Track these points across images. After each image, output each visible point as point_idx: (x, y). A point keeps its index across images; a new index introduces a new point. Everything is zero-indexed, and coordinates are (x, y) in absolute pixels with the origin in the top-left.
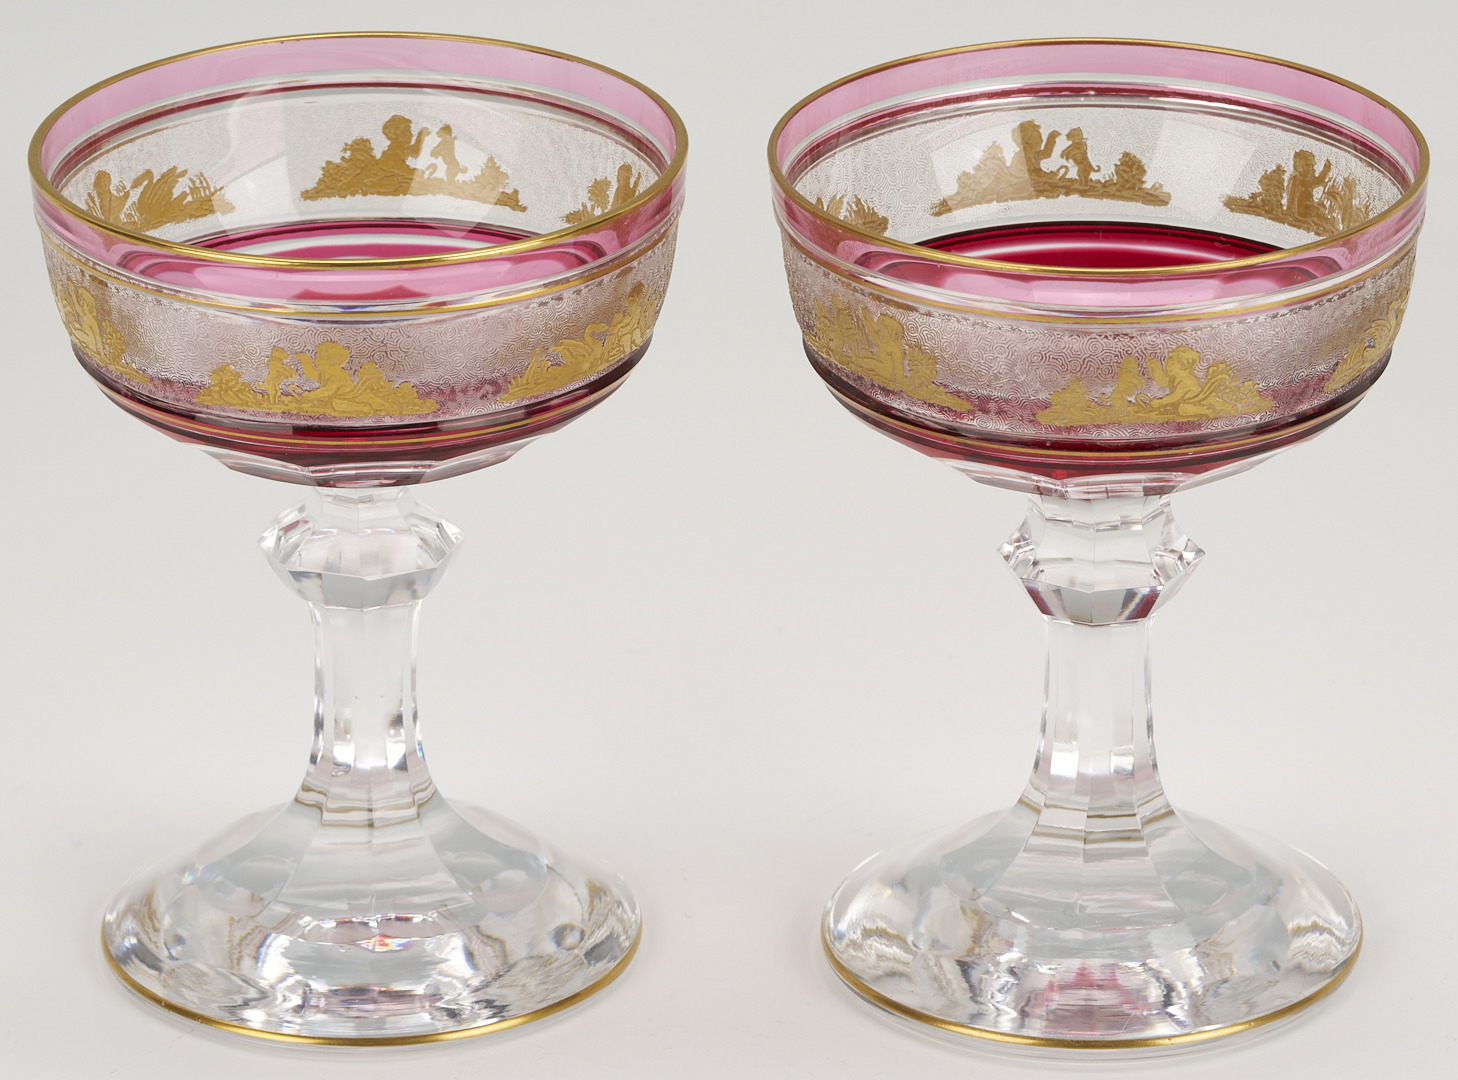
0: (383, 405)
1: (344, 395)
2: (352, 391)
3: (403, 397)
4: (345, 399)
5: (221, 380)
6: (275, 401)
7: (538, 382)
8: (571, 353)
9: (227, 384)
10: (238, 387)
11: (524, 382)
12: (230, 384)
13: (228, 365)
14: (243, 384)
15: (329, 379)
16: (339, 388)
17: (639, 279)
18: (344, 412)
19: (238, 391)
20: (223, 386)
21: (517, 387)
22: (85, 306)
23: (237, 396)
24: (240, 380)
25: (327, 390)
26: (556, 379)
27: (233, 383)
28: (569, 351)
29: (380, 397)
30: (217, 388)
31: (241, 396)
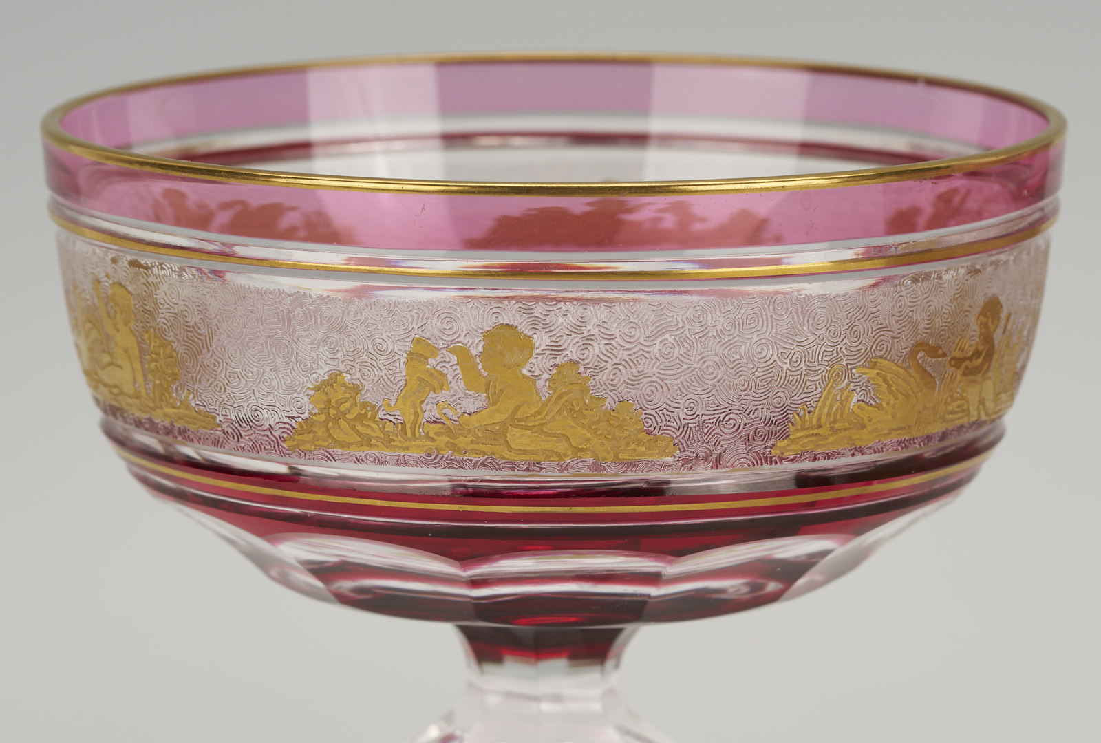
0: (588, 440)
1: (525, 419)
2: (539, 412)
3: (620, 427)
4: (526, 428)
5: (329, 401)
6: (413, 434)
7: (837, 426)
8: (889, 386)
9: (337, 409)
10: (356, 411)
11: (815, 422)
12: (343, 408)
13: (341, 373)
14: (365, 405)
15: (501, 391)
16: (518, 408)
17: (995, 290)
18: (525, 452)
19: (355, 419)
20: (332, 412)
21: (803, 429)
22: (118, 315)
23: (353, 428)
24: (360, 398)
25: (498, 411)
26: (863, 427)
27: (348, 405)
28: (886, 381)
29: (583, 426)
30: (323, 417)
31: (359, 428)
